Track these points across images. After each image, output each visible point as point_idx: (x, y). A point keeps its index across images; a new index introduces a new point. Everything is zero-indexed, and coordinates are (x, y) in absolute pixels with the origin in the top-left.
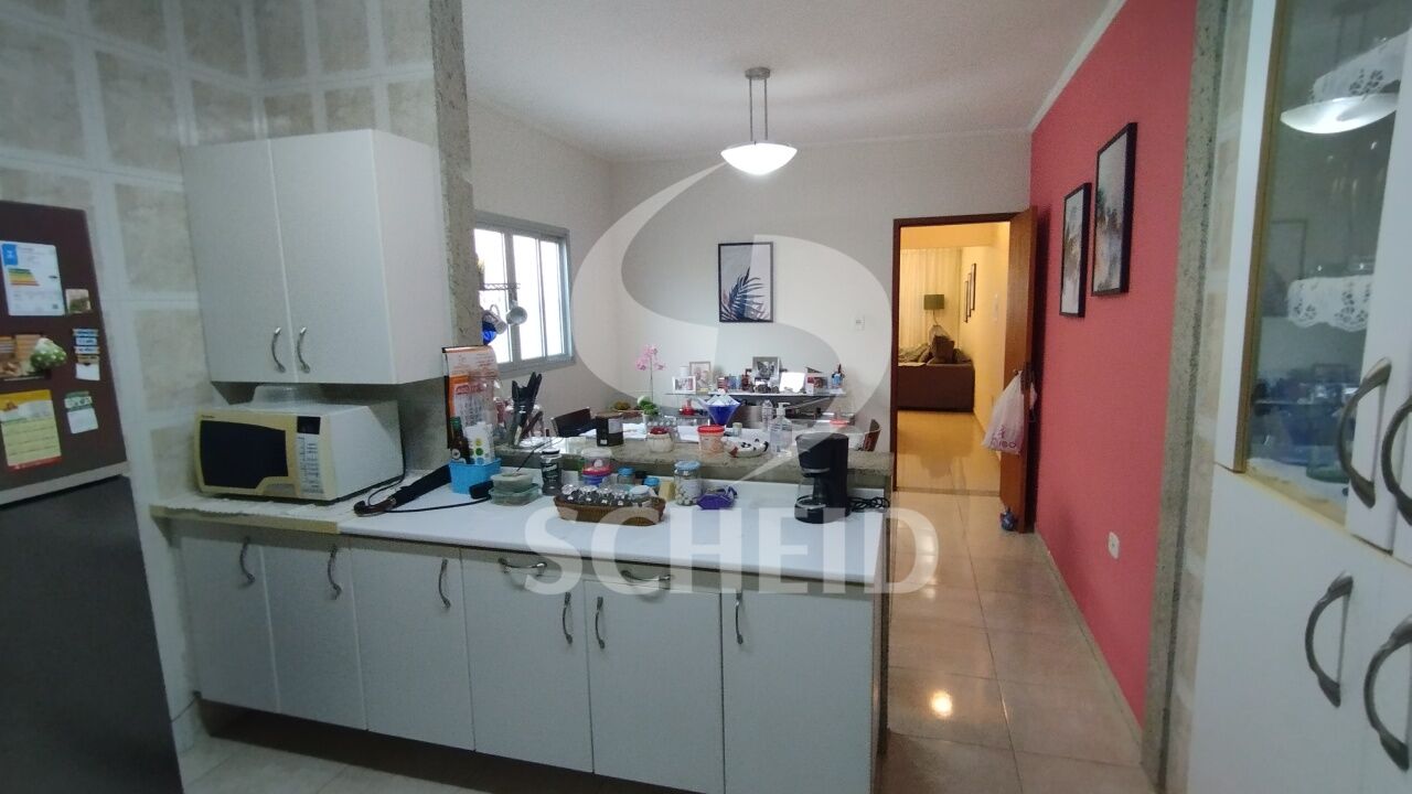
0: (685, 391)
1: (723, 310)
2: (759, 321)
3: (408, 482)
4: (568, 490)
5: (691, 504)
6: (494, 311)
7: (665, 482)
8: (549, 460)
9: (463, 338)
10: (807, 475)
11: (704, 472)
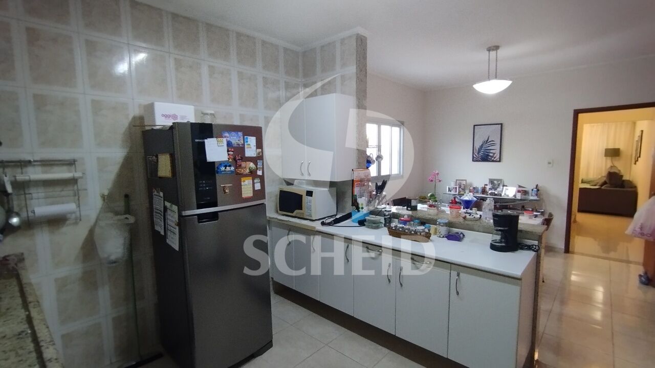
0: (453, 192)
1: (474, 156)
2: (493, 161)
3: (338, 217)
4: (393, 225)
5: (443, 237)
6: (371, 156)
7: (433, 227)
8: (387, 213)
9: (360, 166)
10: (497, 230)
11: (450, 225)
